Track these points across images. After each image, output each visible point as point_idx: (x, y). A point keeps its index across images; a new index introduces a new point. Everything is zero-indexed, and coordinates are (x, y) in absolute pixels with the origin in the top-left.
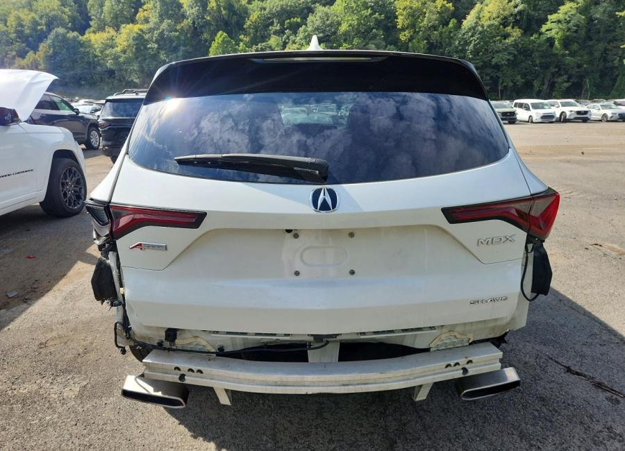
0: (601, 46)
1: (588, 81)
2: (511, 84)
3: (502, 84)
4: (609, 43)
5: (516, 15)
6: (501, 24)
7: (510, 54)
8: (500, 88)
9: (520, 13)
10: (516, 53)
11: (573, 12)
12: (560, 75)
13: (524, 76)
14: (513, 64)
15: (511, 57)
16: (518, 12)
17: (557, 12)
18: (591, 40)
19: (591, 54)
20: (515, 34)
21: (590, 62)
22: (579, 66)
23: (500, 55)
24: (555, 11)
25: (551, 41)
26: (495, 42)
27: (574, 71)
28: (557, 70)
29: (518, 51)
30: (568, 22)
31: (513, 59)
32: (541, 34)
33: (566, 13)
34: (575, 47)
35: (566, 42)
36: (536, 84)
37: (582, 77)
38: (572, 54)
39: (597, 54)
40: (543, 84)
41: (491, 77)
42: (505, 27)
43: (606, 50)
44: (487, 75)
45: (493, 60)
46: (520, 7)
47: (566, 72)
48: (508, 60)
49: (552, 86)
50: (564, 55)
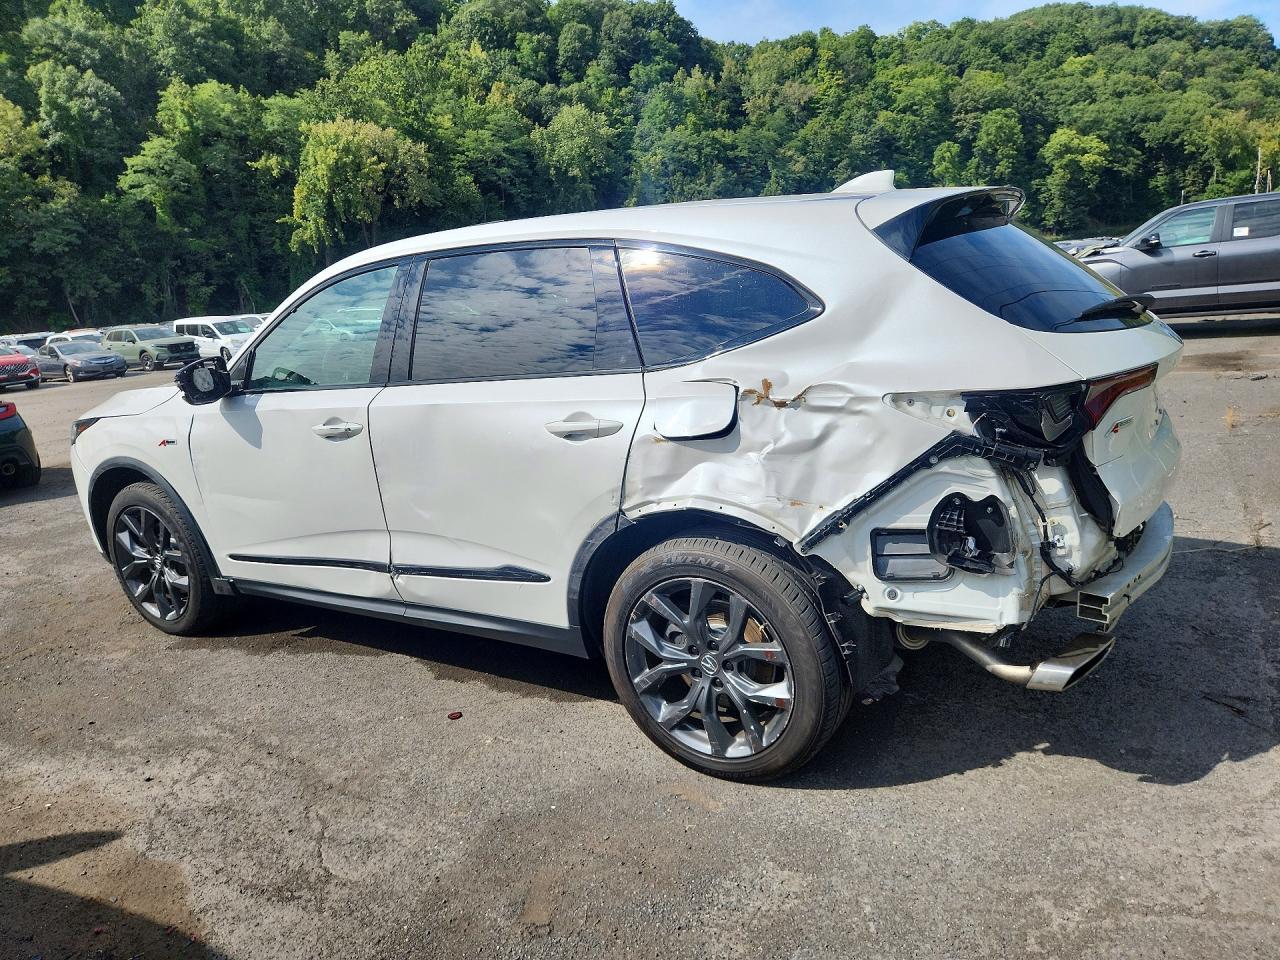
0: (242, 220)
1: (243, 281)
2: (93, 293)
3: (72, 294)
4: (253, 214)
5: (51, 153)
6: (23, 170)
7: (69, 232)
8: (71, 301)
9: (57, 148)
10: (80, 228)
11: (171, 155)
12: (188, 273)
13: (116, 276)
14: (83, 251)
15: (73, 238)
16: (53, 146)
17: (138, 154)
18: (221, 208)
19: (231, 234)
20: (63, 191)
21: (235, 248)
22: (219, 256)
23: (47, 234)
24: (135, 151)
25: (146, 207)
26: (21, 206)
27: (213, 265)
28: (179, 262)
29: (84, 226)
30: (169, 174)
31: (79, 242)
32: (120, 193)
33: (159, 157)
34: (196, 219)
35: (178, 211)
36: (148, 290)
37: (230, 276)
38: (197, 233)
39: (241, 234)
40: (161, 290)
41: (42, 281)
42: (35, 176)
43: (252, 227)
44: (29, 275)
45: (34, 244)
46: (56, 137)
47: (199, 269)
48: (69, 244)
49: (180, 292)
50: (181, 235)
